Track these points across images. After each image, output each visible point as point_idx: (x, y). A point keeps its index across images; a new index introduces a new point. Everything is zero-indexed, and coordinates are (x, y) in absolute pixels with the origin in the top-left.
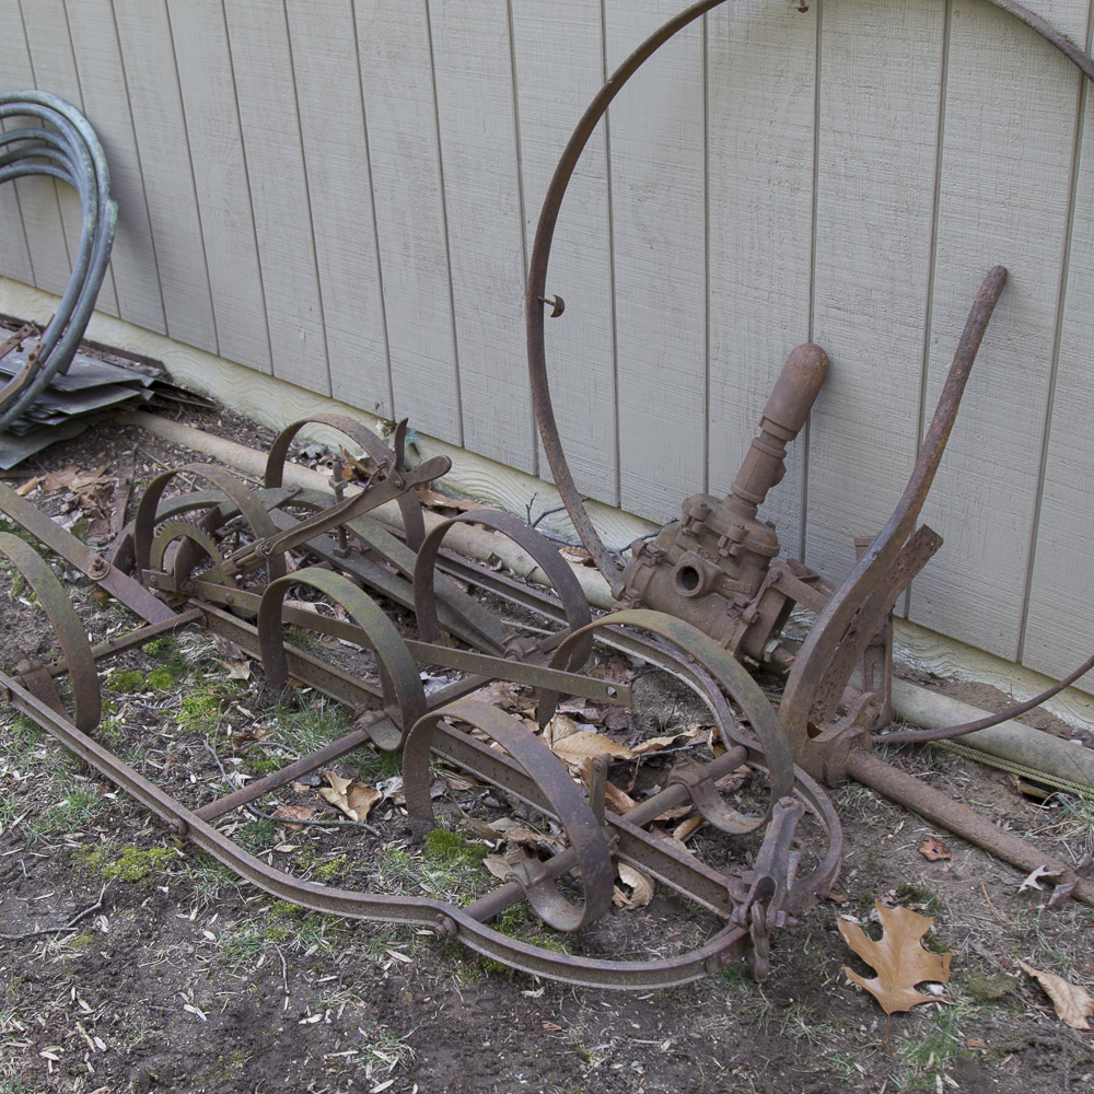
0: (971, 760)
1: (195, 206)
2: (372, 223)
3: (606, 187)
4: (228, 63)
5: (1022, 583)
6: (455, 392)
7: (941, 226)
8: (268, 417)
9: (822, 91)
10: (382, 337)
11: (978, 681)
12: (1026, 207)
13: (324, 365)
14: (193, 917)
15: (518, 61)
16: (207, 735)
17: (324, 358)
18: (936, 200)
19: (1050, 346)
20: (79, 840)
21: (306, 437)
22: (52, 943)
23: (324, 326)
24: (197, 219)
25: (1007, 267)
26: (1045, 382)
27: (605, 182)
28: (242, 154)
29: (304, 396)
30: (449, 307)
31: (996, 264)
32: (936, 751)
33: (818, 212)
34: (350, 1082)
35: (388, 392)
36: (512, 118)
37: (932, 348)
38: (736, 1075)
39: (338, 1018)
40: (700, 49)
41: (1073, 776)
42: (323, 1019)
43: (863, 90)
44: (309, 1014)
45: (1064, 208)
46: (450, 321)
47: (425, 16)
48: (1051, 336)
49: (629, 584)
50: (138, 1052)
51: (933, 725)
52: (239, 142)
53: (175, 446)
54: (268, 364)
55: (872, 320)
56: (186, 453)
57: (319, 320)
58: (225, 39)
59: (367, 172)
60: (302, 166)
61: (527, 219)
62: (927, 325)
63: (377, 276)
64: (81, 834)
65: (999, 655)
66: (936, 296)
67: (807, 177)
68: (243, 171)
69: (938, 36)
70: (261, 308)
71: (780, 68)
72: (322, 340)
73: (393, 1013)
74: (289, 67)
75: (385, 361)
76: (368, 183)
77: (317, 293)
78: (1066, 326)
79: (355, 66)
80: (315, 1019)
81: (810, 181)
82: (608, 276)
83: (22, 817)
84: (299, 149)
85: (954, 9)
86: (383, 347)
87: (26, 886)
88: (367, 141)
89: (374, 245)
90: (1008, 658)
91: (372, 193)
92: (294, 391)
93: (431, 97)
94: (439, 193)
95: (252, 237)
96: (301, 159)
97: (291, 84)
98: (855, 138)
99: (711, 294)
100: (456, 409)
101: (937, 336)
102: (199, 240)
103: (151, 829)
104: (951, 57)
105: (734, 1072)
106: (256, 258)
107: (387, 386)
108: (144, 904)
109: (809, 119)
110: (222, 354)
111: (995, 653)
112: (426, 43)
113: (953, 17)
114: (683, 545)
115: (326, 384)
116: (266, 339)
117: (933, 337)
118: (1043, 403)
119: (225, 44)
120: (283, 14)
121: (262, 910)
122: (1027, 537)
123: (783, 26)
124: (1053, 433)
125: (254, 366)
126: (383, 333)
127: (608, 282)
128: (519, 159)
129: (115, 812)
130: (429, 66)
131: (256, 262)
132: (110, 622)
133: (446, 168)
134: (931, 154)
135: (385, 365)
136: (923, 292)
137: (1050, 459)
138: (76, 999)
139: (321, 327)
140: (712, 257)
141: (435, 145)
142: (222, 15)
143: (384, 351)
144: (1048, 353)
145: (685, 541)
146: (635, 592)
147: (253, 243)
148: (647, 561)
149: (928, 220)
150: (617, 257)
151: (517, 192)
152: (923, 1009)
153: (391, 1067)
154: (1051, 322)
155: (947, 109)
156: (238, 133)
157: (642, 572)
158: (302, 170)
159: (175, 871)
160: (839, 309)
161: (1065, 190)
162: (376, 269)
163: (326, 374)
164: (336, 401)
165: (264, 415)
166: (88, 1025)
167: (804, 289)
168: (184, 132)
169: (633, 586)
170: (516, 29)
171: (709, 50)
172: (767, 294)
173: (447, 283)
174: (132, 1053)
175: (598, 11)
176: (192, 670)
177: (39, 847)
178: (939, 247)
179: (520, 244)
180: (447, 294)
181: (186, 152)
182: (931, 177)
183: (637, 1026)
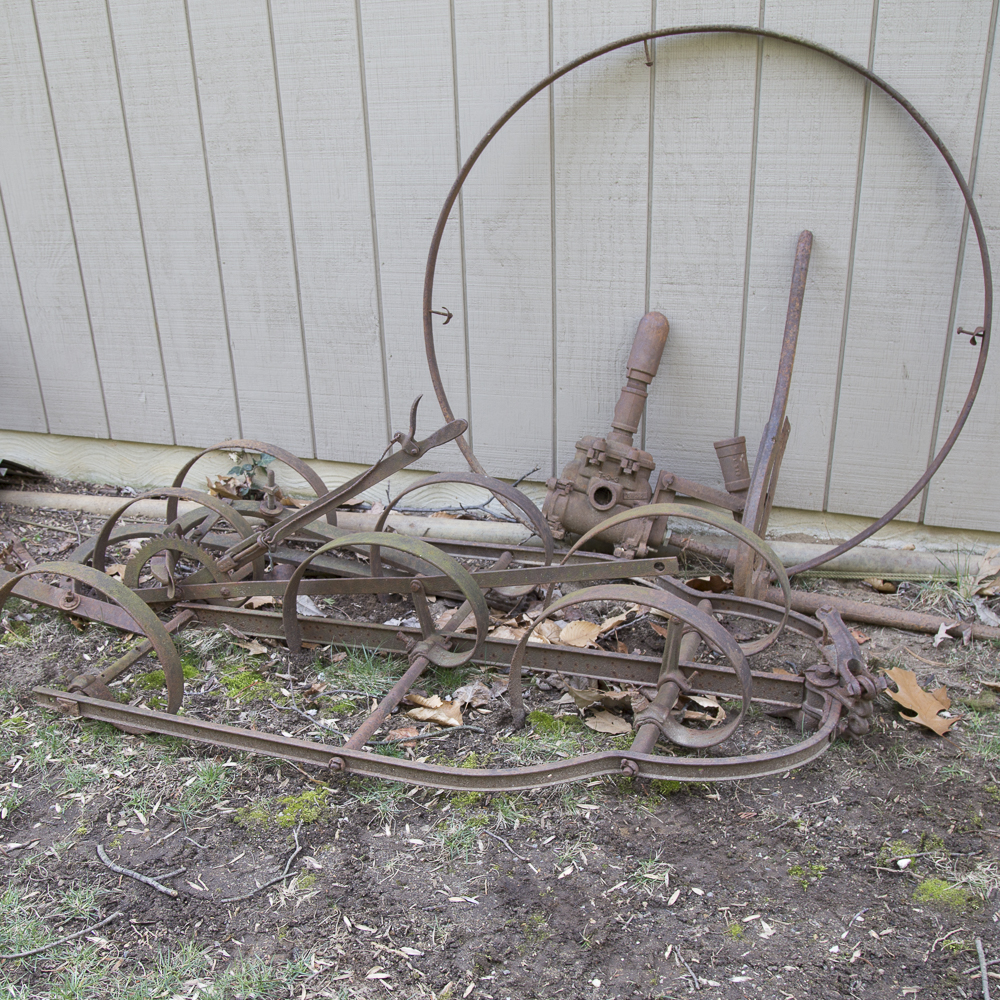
0: (830, 579)
1: (21, 309)
2: (219, 291)
3: (458, 225)
4: (61, 180)
5: (826, 453)
6: (307, 414)
7: (756, 209)
8: (103, 477)
9: (656, 126)
10: (231, 384)
11: (789, 532)
12: (824, 186)
13: (168, 419)
14: (388, 833)
15: (372, 138)
16: (271, 699)
17: (167, 413)
18: (752, 192)
19: (845, 281)
20: (228, 806)
21: (145, 484)
22: (285, 891)
23: (166, 387)
24: (24, 320)
25: (810, 230)
26: (841, 306)
27: (458, 221)
28: (75, 256)
29: (142, 450)
30: (300, 346)
31: (802, 230)
32: (806, 579)
33: (653, 215)
34: (645, 904)
35: (237, 428)
36: (366, 184)
37: (751, 300)
38: (898, 803)
39: (585, 862)
40: (547, 107)
41: (906, 570)
42: (575, 869)
43: (691, 120)
44: (560, 869)
45: (854, 183)
46: (302, 358)
47: (277, 114)
48: (845, 273)
49: (550, 512)
50: (452, 945)
51: (793, 562)
52: (73, 246)
53: (39, 509)
54: (106, 429)
55: (700, 287)
56: (53, 512)
57: (162, 382)
58: (57, 160)
59: (214, 250)
60: (143, 255)
61: (381, 262)
62: (746, 284)
63: (225, 334)
64: (227, 801)
65: (810, 508)
66: (752, 260)
67: (644, 190)
68: (77, 269)
69: (752, 75)
70: (97, 384)
71: (619, 113)
72: (165, 398)
73: (626, 846)
74: (130, 174)
75: (234, 403)
76: (215, 259)
77: (159, 360)
78: (857, 264)
79: (202, 164)
80: (568, 871)
81: (646, 193)
82: (461, 294)
83: (158, 804)
84: (140, 241)
85: (765, 54)
86: (232, 392)
87: (212, 855)
88: (214, 224)
89: (222, 309)
90: (817, 509)
91: (220, 267)
92: (133, 448)
93: (283, 178)
94: (291, 255)
95: (87, 325)
96: (142, 249)
97: (132, 188)
98: (684, 156)
99: (557, 292)
100: (308, 429)
101: (753, 290)
102: (27, 337)
103: (287, 780)
104: (763, 88)
105: (896, 800)
106: (91, 342)
107: (236, 424)
108: (337, 836)
109: (645, 147)
110: (52, 432)
111: (806, 508)
112: (278, 135)
113: (764, 59)
114: (587, 474)
115: (170, 435)
116: (102, 409)
117: (750, 290)
118: (839, 322)
119: (58, 164)
120: (123, 130)
121: (445, 809)
122: (830, 419)
123: (621, 82)
124: (848, 341)
125: (90, 435)
126: (231, 381)
127: (461, 299)
128: (373, 216)
129: (246, 775)
130: (281, 153)
131: (91, 346)
132: (97, 642)
133: (297, 233)
134: (748, 159)
135: (234, 406)
136: (742, 260)
137: (846, 360)
138: (353, 925)
139: (163, 388)
140: (558, 264)
141: (287, 216)
142: (54, 140)
143: (233, 395)
144: (844, 286)
145: (588, 471)
146: (556, 517)
147: (88, 329)
148: (562, 492)
149: (745, 207)
150: (469, 278)
151: (371, 242)
152: (955, 727)
153: (667, 882)
154: (845, 264)
155: (760, 126)
156: (72, 238)
157: (559, 501)
158: (144, 259)
159: (340, 804)
160: (672, 284)
161: (854, 170)
162: (224, 329)
163: (169, 426)
164: (180, 446)
165: (98, 475)
166: (385, 941)
167: (642, 274)
168: (9, 247)
169: (554, 513)
170: (370, 112)
171: (555, 107)
172: (608, 284)
173: (299, 327)
174: (447, 948)
175: (451, 90)
176: (209, 658)
177: (194, 821)
178: (754, 225)
179: (374, 283)
180: (299, 336)
181: (12, 263)
182: (747, 176)
183: (800, 796)
